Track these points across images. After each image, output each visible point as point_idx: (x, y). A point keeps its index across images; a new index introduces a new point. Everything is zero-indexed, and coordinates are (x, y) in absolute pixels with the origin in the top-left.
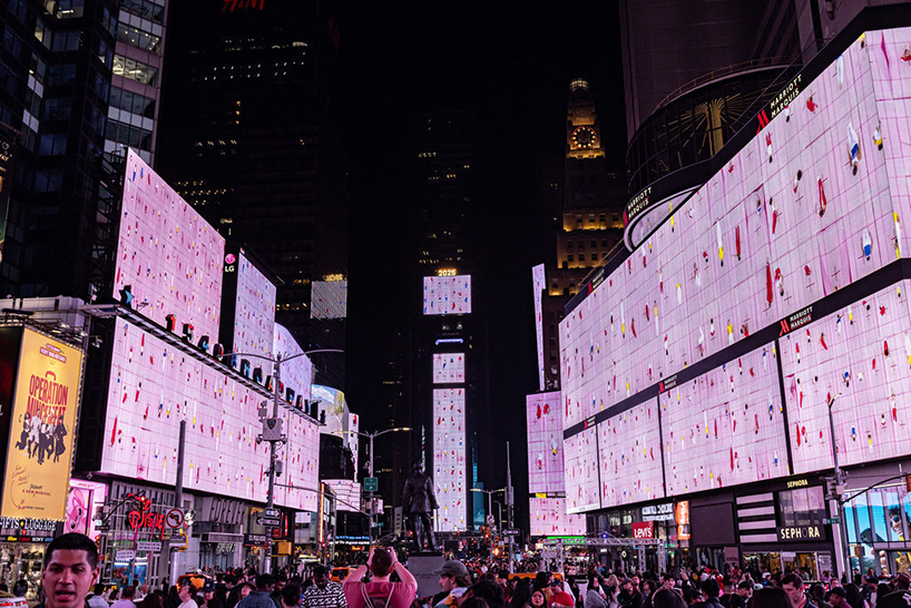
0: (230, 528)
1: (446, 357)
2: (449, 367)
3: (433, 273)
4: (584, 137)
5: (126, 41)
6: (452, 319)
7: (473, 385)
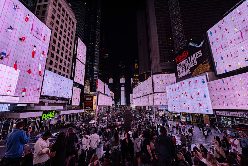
0: (105, 108)
1: (122, 87)
2: (123, 88)
3: (121, 78)
4: (136, 66)
5: (95, 65)
6: (123, 83)
7: (125, 90)
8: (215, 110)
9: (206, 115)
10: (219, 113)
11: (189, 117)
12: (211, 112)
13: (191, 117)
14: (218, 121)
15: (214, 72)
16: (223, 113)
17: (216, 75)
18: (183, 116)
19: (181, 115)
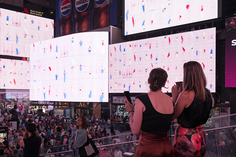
8: (111, 95)
9: (97, 105)
10: (116, 100)
11: (71, 109)
12: (106, 100)
13: (73, 110)
14: (113, 112)
15: (120, 30)
16: (121, 100)
17: (123, 35)
18: (58, 108)
19: (56, 107)
